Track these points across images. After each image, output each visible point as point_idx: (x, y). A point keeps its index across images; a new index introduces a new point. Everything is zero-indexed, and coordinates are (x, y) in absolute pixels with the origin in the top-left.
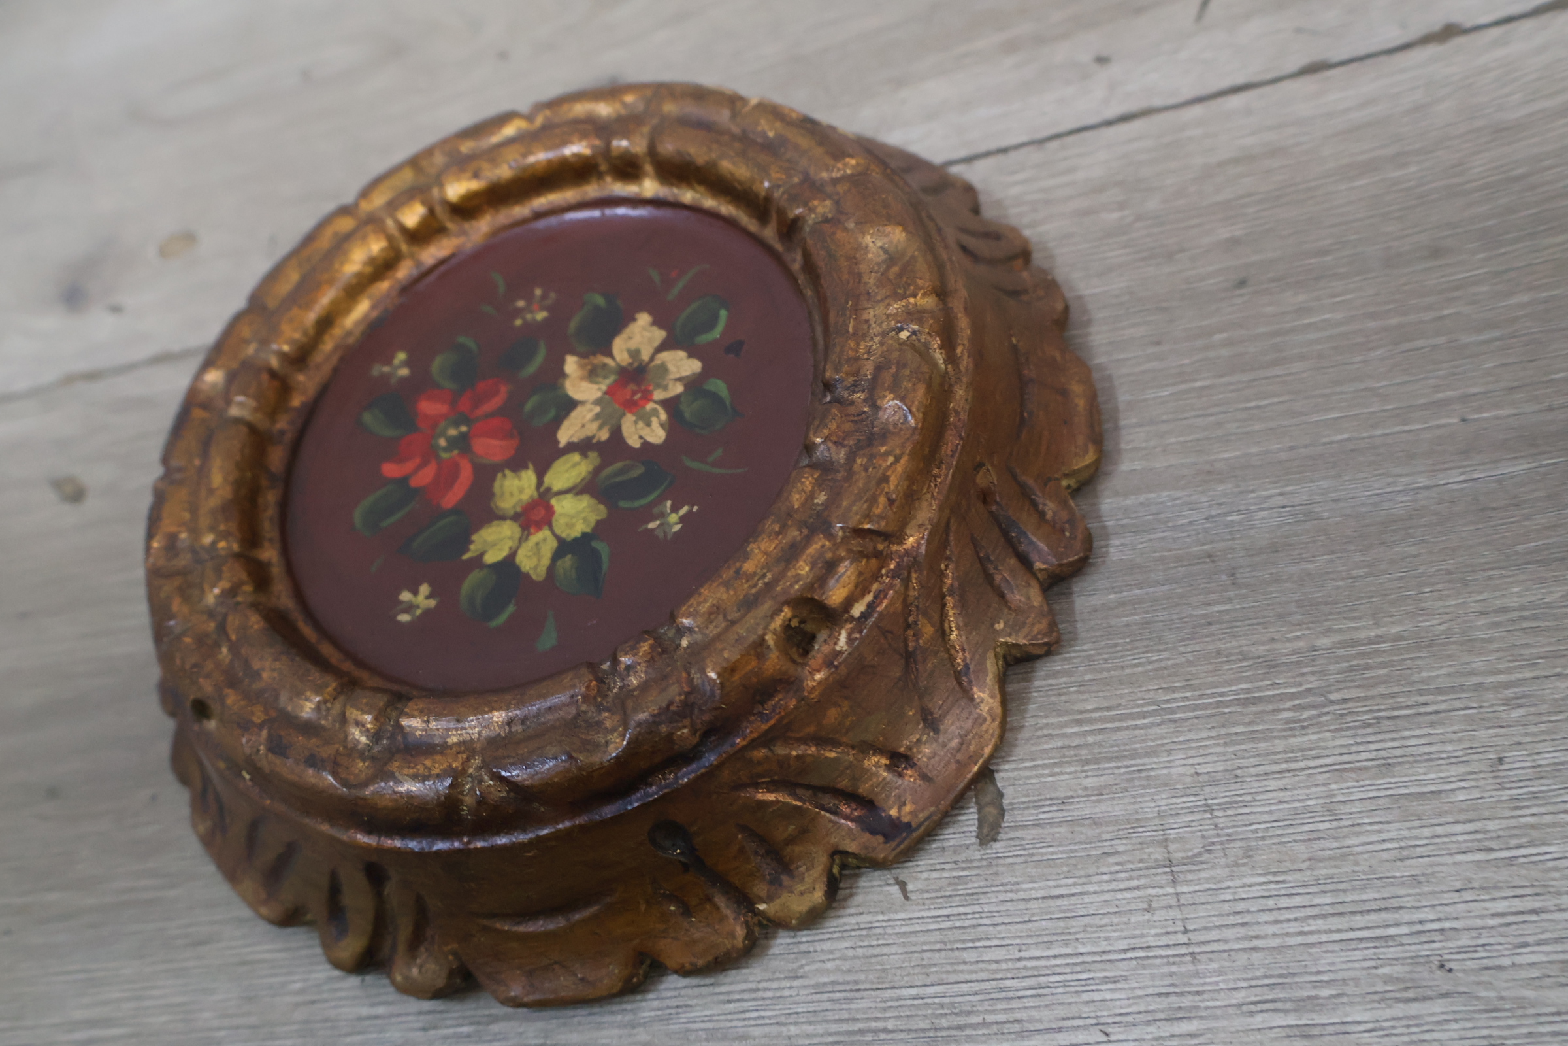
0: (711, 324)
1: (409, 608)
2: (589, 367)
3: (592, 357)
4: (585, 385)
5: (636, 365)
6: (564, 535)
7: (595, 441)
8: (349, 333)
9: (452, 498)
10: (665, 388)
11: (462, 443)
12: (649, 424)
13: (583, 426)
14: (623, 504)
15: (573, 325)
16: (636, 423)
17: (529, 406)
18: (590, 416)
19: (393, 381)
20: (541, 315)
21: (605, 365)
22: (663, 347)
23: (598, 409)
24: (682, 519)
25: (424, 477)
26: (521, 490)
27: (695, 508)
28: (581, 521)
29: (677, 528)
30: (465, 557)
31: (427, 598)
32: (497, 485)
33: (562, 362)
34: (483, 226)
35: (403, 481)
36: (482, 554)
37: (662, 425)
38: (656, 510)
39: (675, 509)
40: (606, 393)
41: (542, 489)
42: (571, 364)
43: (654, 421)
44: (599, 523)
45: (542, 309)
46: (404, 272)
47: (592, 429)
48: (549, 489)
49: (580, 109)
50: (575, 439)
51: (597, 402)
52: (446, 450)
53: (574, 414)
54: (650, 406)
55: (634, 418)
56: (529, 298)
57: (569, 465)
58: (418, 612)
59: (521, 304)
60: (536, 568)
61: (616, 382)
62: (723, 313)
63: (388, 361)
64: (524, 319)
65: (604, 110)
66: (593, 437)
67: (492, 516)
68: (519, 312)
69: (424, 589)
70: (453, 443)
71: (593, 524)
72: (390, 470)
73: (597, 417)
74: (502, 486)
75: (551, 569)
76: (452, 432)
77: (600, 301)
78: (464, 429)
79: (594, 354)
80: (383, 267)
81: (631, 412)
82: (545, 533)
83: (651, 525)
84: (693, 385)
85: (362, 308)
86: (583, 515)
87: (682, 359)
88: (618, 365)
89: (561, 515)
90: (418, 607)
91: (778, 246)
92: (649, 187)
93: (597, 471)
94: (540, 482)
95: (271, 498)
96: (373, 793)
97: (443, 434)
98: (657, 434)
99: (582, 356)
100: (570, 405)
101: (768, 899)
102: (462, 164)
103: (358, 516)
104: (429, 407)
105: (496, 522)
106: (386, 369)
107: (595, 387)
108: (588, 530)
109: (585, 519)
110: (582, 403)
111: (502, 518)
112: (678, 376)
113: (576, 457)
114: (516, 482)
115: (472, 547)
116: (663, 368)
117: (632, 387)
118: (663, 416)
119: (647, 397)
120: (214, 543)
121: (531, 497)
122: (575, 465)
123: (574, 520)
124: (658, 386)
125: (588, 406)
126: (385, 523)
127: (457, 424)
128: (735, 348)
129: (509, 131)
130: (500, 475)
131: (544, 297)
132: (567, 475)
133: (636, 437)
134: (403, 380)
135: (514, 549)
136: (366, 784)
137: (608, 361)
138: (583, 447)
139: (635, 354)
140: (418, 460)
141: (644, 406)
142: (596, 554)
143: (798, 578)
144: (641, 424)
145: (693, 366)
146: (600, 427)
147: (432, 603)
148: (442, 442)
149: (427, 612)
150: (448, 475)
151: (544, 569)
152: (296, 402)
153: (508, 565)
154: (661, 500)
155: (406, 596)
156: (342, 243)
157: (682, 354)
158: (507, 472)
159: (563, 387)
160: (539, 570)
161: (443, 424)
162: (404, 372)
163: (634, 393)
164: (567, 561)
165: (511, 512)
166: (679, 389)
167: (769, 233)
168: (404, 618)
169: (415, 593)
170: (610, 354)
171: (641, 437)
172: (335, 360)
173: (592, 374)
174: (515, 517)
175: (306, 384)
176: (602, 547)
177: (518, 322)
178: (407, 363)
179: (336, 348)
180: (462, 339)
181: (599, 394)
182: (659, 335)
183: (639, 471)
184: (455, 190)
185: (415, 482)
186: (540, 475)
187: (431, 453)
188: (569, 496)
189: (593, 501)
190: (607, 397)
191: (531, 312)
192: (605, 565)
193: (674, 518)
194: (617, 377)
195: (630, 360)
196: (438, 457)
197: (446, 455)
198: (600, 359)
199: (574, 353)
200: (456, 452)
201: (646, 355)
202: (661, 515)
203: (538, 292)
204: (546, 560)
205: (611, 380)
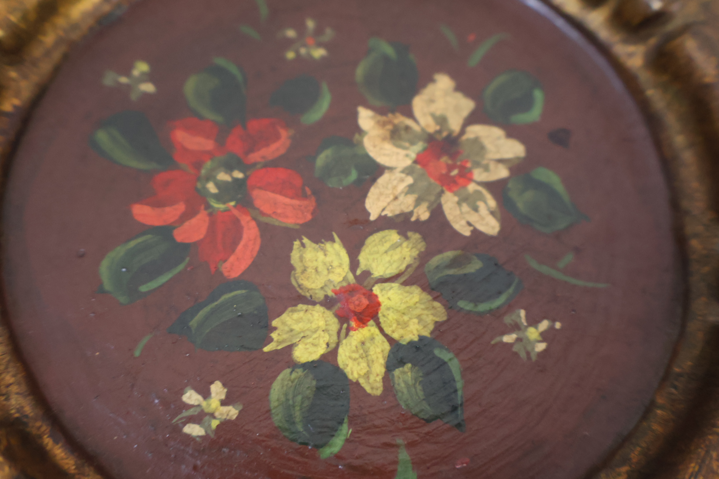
0: (525, 104)
1: (199, 416)
2: (389, 127)
3: (390, 115)
4: (388, 147)
5: (445, 134)
6: (396, 336)
7: (413, 219)
8: (75, 27)
9: (235, 265)
10: (486, 168)
11: (239, 193)
12: (476, 209)
13: (396, 198)
14: (465, 305)
15: (360, 72)
16: (459, 203)
17: (322, 159)
18: (402, 187)
19: (134, 97)
20: (319, 53)
21: (407, 128)
22: (472, 119)
23: (410, 180)
24: (545, 336)
25: (194, 230)
26: (330, 269)
27: (558, 325)
28: (416, 321)
29: (541, 347)
30: (266, 349)
31: (224, 403)
32: (295, 255)
33: (355, 116)
35: (165, 232)
36: (290, 348)
37: (492, 213)
38: (508, 320)
39: (533, 322)
40: (416, 162)
41: (358, 272)
42: (365, 118)
43: (481, 205)
44: (438, 325)
45: (320, 45)
47: (407, 203)
48: (367, 274)
50: (388, 213)
51: (408, 171)
52: (218, 198)
53: (381, 181)
54: (472, 187)
55: (456, 199)
56: (301, 28)
57: (387, 245)
58: (215, 423)
59: (291, 33)
60: (367, 376)
61: (425, 150)
62: (538, 95)
63: (127, 71)
64: (297, 52)
66: (411, 213)
67: (296, 297)
68: (288, 43)
69: (217, 390)
71: (431, 327)
72: (144, 213)
73: (411, 189)
74: (301, 258)
75: (387, 379)
76: (223, 176)
77: (389, 50)
78: (238, 175)
79: (393, 112)
81: (450, 190)
82: (371, 329)
83: (508, 339)
84: (519, 170)
86: (418, 312)
87: (499, 138)
88: (423, 130)
89: (388, 309)
90: (212, 416)
93: (423, 258)
94: (354, 264)
97: (210, 177)
98: (489, 224)
99: (380, 111)
100: (374, 171)
103: (106, 270)
104: (187, 140)
105: (300, 306)
106: (124, 80)
107: (402, 152)
108: (426, 333)
109: (419, 318)
110: (391, 169)
111: (311, 302)
112: (498, 156)
113: (393, 236)
114: (320, 255)
115: (274, 335)
116: (478, 145)
117: (445, 160)
118: (492, 203)
119: (466, 175)
121: (345, 279)
122: (395, 246)
123: (406, 318)
124: (477, 164)
125: (398, 175)
126: (144, 289)
127: (229, 168)
128: (560, 137)
130: (297, 243)
131: (319, 31)
132: (387, 258)
133: (463, 222)
134: (146, 95)
135: (333, 346)
137: (409, 122)
138: (402, 225)
139: (442, 120)
140: (181, 207)
141: (465, 186)
144: (465, 208)
145: (515, 149)
146: (418, 202)
147: (232, 412)
148: (212, 188)
149: (225, 424)
150: (226, 233)
151: (379, 379)
154: (510, 307)
155: (191, 397)
157: (497, 132)
158: (306, 240)
159: (360, 144)
160: (372, 378)
161: (209, 164)
162: (148, 88)
163: (451, 168)
164: (406, 373)
165: (320, 295)
166: (503, 173)
168: (195, 430)
169: (206, 394)
170: (410, 114)
171: (469, 224)
172: (57, 56)
173: (396, 136)
174: (327, 303)
176: (449, 358)
177: (290, 55)
178: (150, 77)
179: (59, 42)
180: (220, 61)
181: (408, 162)
182: (466, 104)
183: (474, 265)
185: (181, 236)
186: (352, 253)
187: (197, 200)
188: (395, 285)
189: (426, 297)
190: (418, 167)
191: (305, 45)
193: (533, 333)
194: (426, 145)
195: (438, 128)
196: (208, 206)
197: (220, 206)
198: (401, 120)
199: (368, 106)
200: (232, 204)
201: (455, 124)
202: (516, 327)
203: (310, 24)
204: (379, 369)
205: (419, 147)
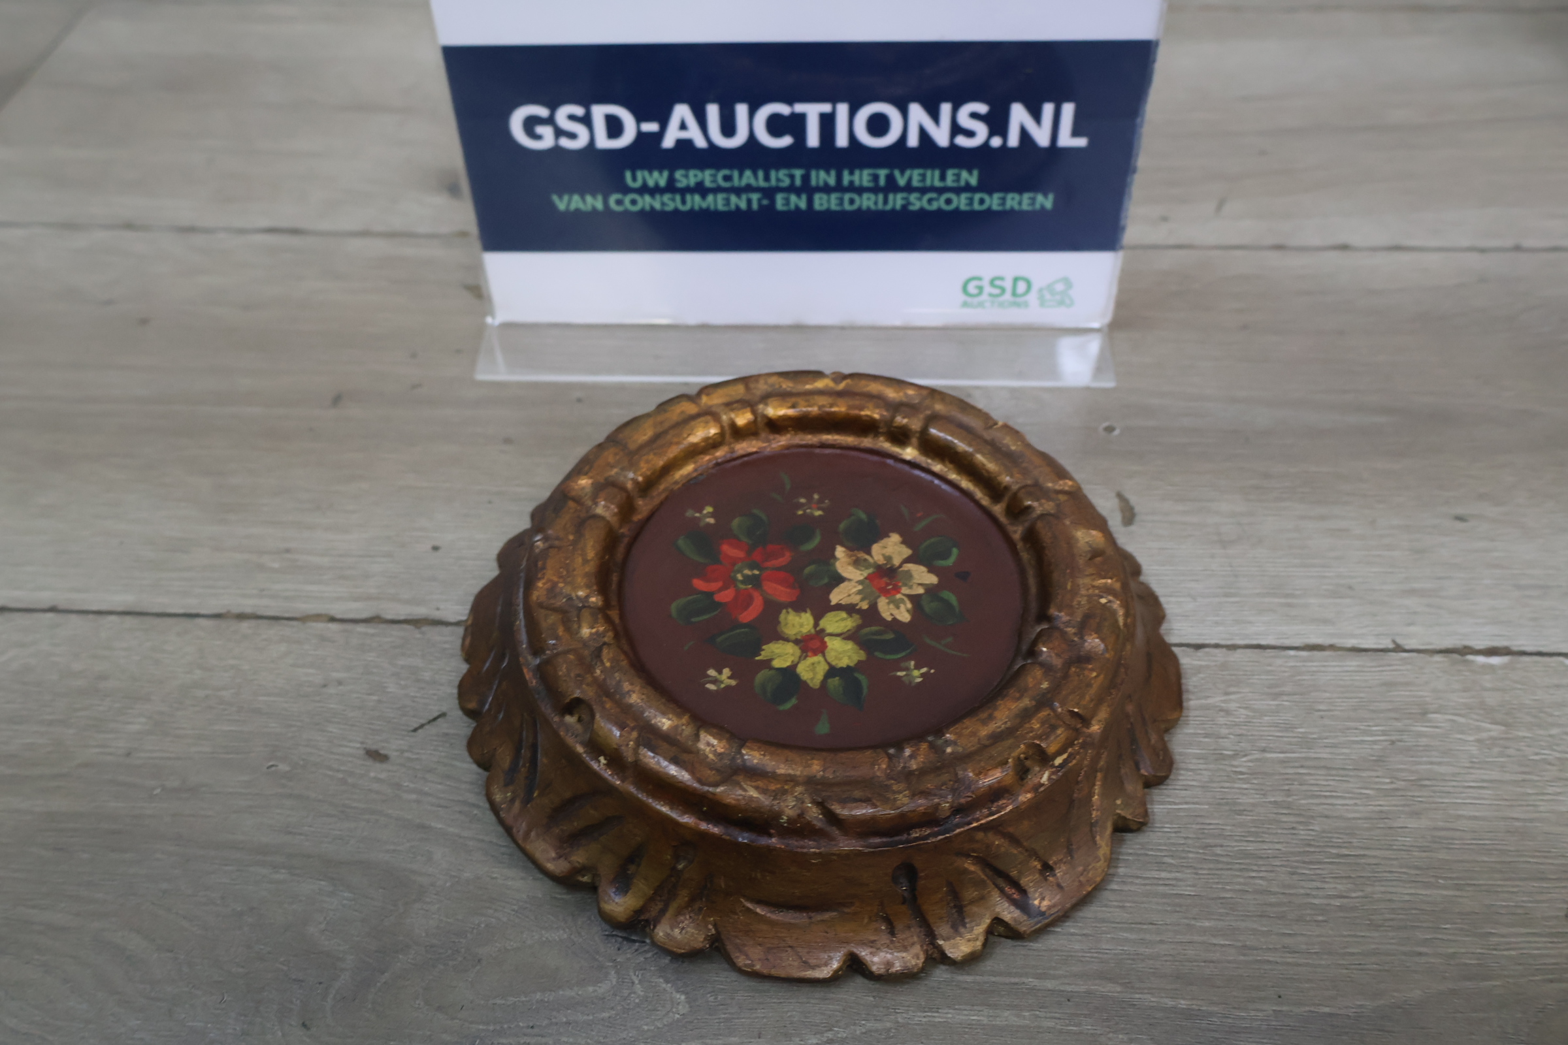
0: (946, 555)
1: (715, 681)
2: (854, 558)
3: (856, 552)
4: (851, 568)
5: (888, 566)
6: (834, 663)
7: (857, 607)
8: (676, 483)
9: (748, 616)
10: (911, 587)
11: (755, 581)
12: (898, 608)
13: (849, 595)
14: (878, 654)
15: (842, 526)
16: (889, 603)
17: (808, 570)
18: (854, 590)
19: (702, 524)
20: (818, 513)
21: (865, 560)
22: (908, 560)
23: (860, 587)
24: (923, 675)
25: (726, 596)
26: (802, 625)
27: (932, 671)
28: (847, 658)
29: (920, 680)
30: (757, 658)
31: (729, 678)
32: (782, 617)
33: (834, 549)
34: (782, 441)
35: (709, 595)
36: (771, 660)
37: (908, 611)
38: (903, 665)
39: (917, 667)
40: (866, 578)
41: (818, 629)
42: (840, 551)
43: (902, 606)
44: (860, 662)
45: (819, 509)
46: (720, 453)
47: (856, 599)
48: (823, 630)
49: (874, 388)
50: (843, 602)
51: (860, 582)
52: (742, 582)
53: (842, 585)
54: (898, 596)
55: (887, 601)
56: (810, 499)
57: (838, 618)
58: (723, 686)
59: (803, 500)
60: (812, 679)
61: (874, 573)
62: (955, 551)
63: (700, 511)
64: (805, 511)
65: (891, 394)
66: (857, 604)
67: (779, 637)
68: (800, 506)
69: (726, 672)
70: (747, 580)
71: (856, 662)
72: (698, 584)
73: (859, 592)
74: (786, 619)
75: (824, 682)
76: (747, 572)
77: (863, 516)
78: (756, 572)
79: (858, 550)
80: (712, 445)
81: (885, 596)
82: (819, 658)
83: (900, 674)
84: (930, 590)
85: (689, 468)
86: (849, 654)
87: (923, 572)
88: (875, 562)
89: (832, 649)
90: (722, 682)
91: (1003, 519)
92: (909, 453)
93: (859, 628)
94: (816, 624)
95: (615, 578)
96: (722, 792)
97: (740, 571)
98: (904, 616)
99: (850, 549)
100: (839, 580)
101: (946, 939)
102: (784, 396)
103: (674, 607)
104: (728, 550)
105: (781, 641)
106: (697, 515)
107: (859, 572)
108: (852, 664)
109: (850, 657)
110: (850, 580)
111: (787, 640)
112: (920, 582)
113: (844, 615)
114: (797, 619)
115: (763, 653)
116: (909, 575)
117: (885, 580)
118: (909, 606)
119: (897, 589)
120: (587, 597)
121: (809, 631)
122: (843, 619)
123: (841, 656)
124: (905, 585)
125: (853, 583)
126: (693, 620)
127: (752, 568)
128: (963, 576)
129: (820, 384)
130: (784, 611)
131: (821, 501)
132: (837, 624)
133: (889, 613)
134: (708, 524)
135: (795, 663)
136: (717, 785)
137: (867, 557)
138: (850, 609)
139: (889, 559)
140: (720, 584)
141: (895, 595)
142: (857, 683)
143: (1032, 730)
144: (892, 606)
145: (933, 579)
146: (862, 600)
147: (733, 683)
148: (739, 577)
149: (728, 687)
150: (745, 601)
151: (819, 681)
152: (637, 518)
153: (790, 673)
154: (907, 658)
155: (712, 672)
156: (688, 421)
157: (923, 569)
158: (790, 610)
159: (834, 565)
160: (815, 681)
161: (740, 565)
162: (711, 521)
163: (888, 584)
164: (835, 682)
165: (793, 638)
166: (921, 591)
167: (998, 509)
168: (712, 687)
169: (720, 672)
170: (869, 553)
171: (892, 615)
172: (663, 496)
173: (857, 563)
174: (796, 642)
175: (644, 506)
176: (863, 678)
177: (800, 512)
178: (712, 515)
179: (664, 490)
180: (756, 511)
181: (862, 578)
182: (907, 552)
183: (890, 636)
184: (775, 411)
185: (718, 598)
186: (817, 618)
187: (730, 582)
188: (839, 638)
189: (856, 647)
190: (867, 581)
191: (810, 508)
192: (865, 691)
193: (916, 673)
194: (875, 570)
195: (885, 562)
196: (735, 586)
197: (742, 587)
198: (862, 555)
199: (843, 545)
200: (750, 586)
201: (896, 562)
202: (907, 669)
203: (816, 496)
204: (820, 676)
205: (871, 571)
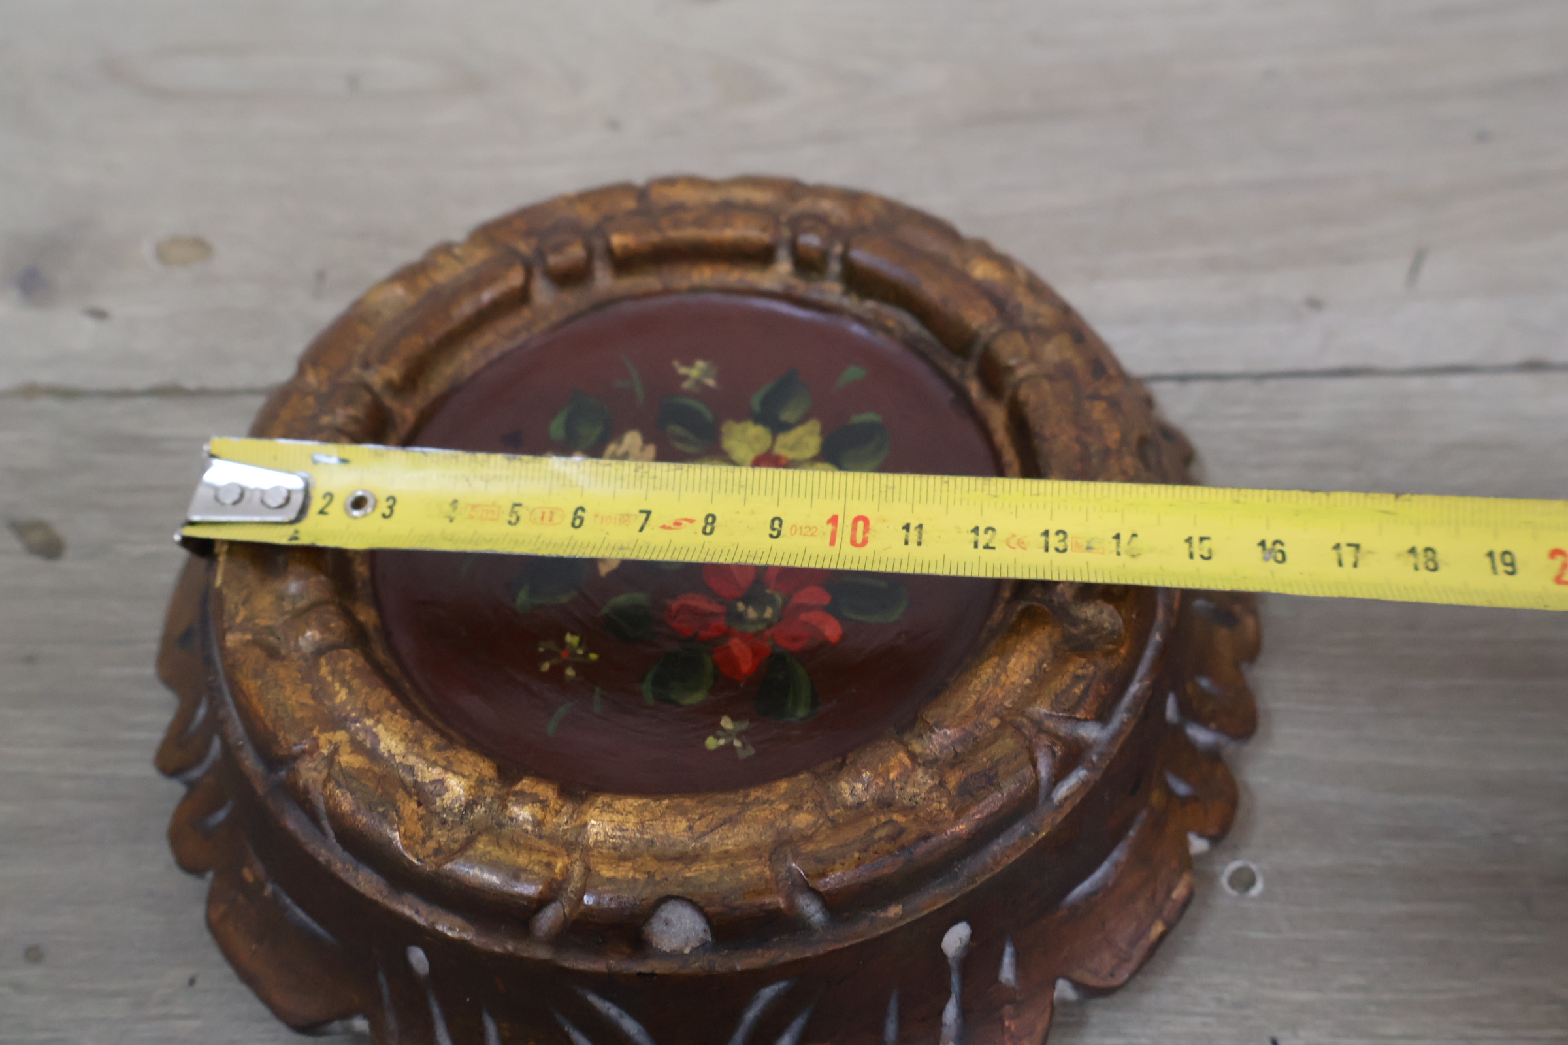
6: (769, 437)
14: (709, 415)
19: (744, 725)
20: (572, 639)
24: (689, 363)
27: (675, 364)
28: (747, 433)
29: (700, 363)
35: (834, 609)
37: (620, 442)
38: (697, 390)
39: (685, 377)
44: (738, 421)
45: (562, 644)
52: (772, 602)
56: (558, 670)
59: (570, 673)
60: (810, 433)
63: (729, 747)
64: (586, 655)
68: (582, 667)
70: (760, 604)
71: (743, 424)
72: (833, 633)
75: (802, 421)
76: (752, 614)
78: (741, 606)
82: (778, 451)
83: (711, 383)
86: (739, 436)
93: (697, 457)
97: (761, 620)
103: (897, 613)
106: (737, 743)
108: (749, 423)
109: (742, 433)
118: (611, 447)
123: (751, 439)
127: (741, 617)
128: (512, 440)
131: (548, 655)
133: (644, 454)
134: (734, 718)
140: (804, 617)
142: (765, 402)
148: (768, 613)
151: (805, 427)
153: (829, 455)
154: (688, 394)
160: (809, 430)
161: (751, 629)
162: (726, 723)
164: (787, 415)
171: (642, 450)
176: (755, 403)
177: (593, 657)
178: (715, 731)
183: (675, 429)
185: (826, 599)
189: (724, 438)
191: (574, 654)
192: (767, 387)
193: (694, 373)
196: (785, 603)
197: (779, 599)
199: (595, 573)
200: (768, 591)
202: (698, 384)
203: (546, 666)
204: (799, 431)
